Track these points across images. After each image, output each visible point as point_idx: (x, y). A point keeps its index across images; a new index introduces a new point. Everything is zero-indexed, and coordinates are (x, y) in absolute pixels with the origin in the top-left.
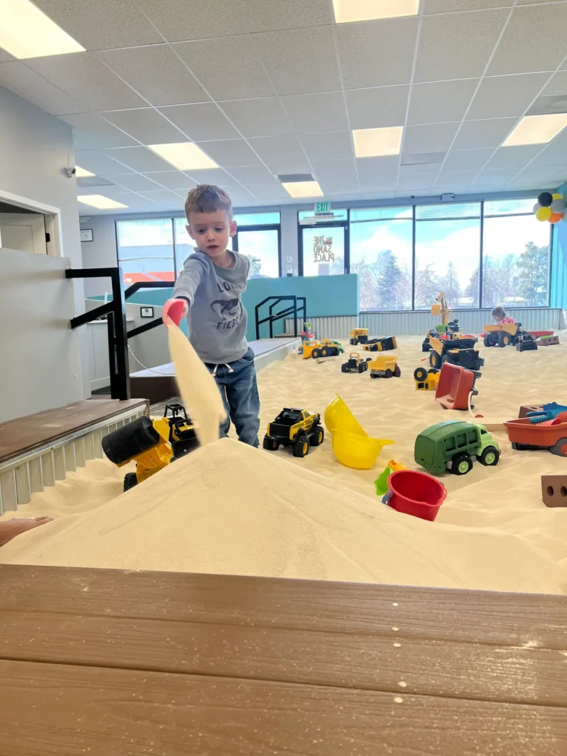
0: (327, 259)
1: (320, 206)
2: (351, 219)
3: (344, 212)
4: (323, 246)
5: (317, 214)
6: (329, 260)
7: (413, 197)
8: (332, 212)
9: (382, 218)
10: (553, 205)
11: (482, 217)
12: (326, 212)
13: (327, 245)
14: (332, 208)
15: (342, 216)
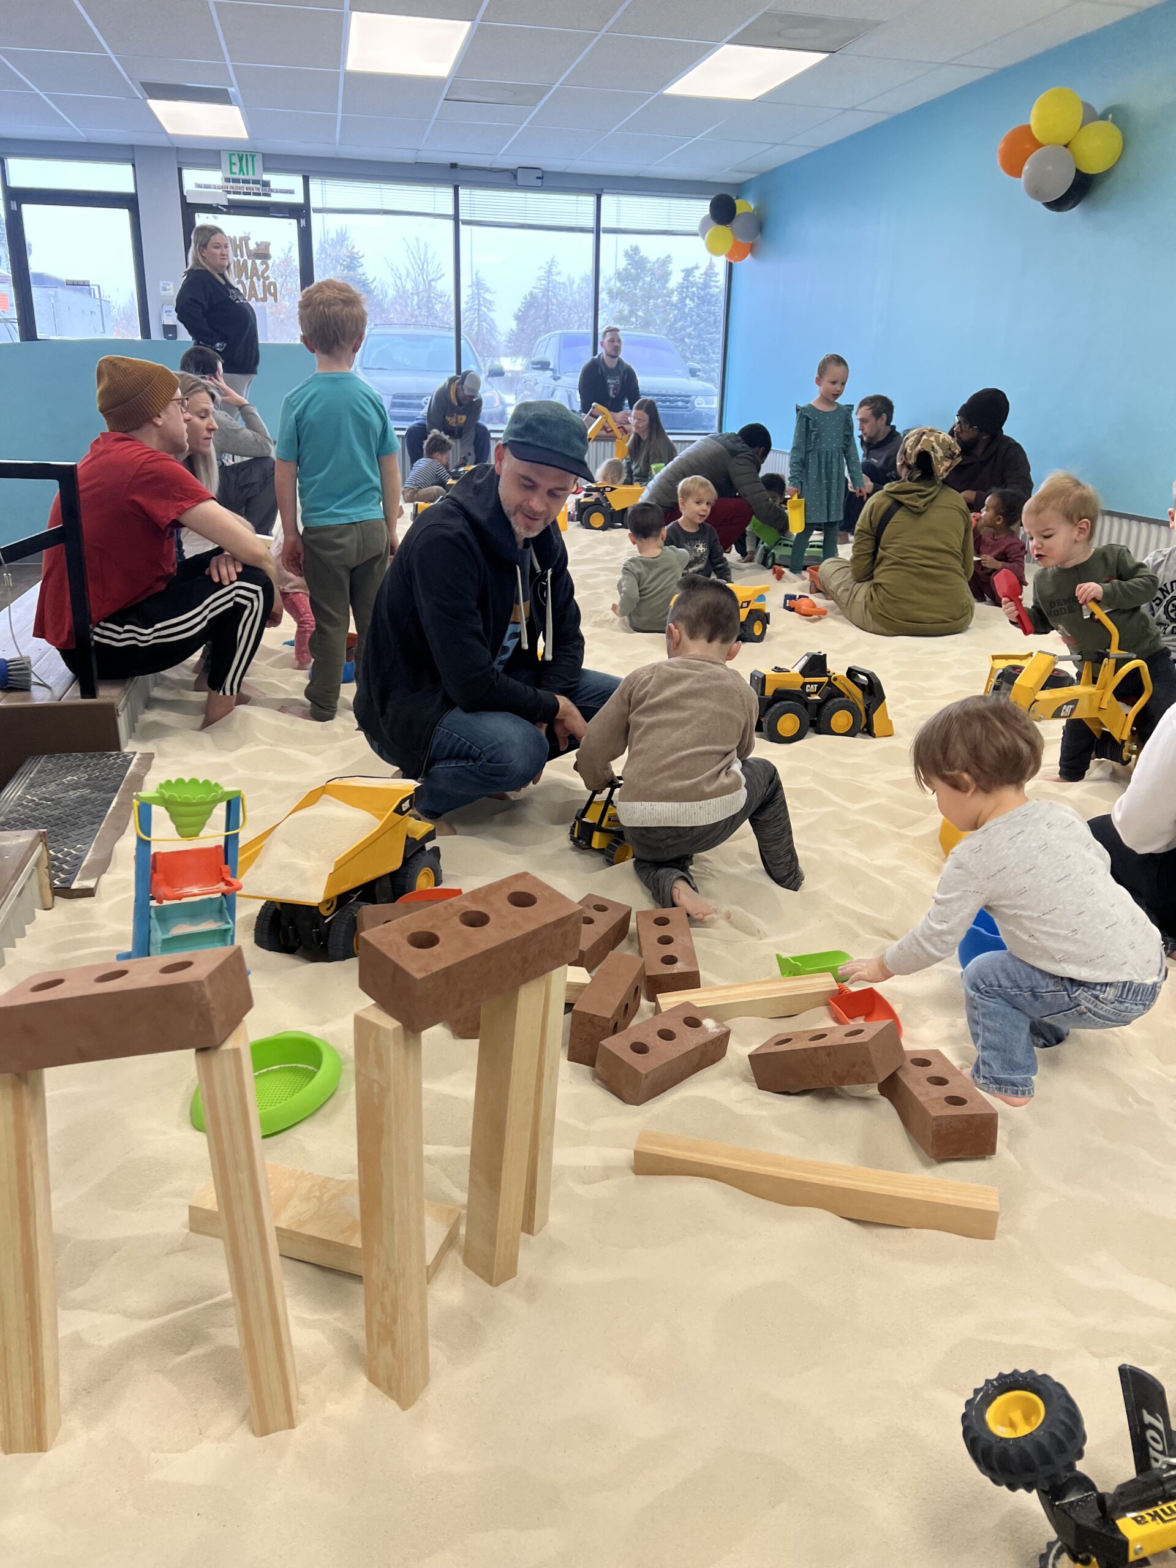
0: (260, 295)
1: (235, 159)
2: (314, 203)
3: (295, 182)
4: (250, 262)
5: (227, 180)
6: (264, 299)
7: (454, 166)
8: (266, 177)
9: (386, 207)
10: (736, 223)
11: (597, 231)
12: (250, 177)
13: (258, 262)
14: (266, 169)
15: (291, 192)
